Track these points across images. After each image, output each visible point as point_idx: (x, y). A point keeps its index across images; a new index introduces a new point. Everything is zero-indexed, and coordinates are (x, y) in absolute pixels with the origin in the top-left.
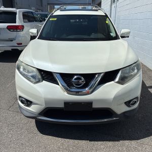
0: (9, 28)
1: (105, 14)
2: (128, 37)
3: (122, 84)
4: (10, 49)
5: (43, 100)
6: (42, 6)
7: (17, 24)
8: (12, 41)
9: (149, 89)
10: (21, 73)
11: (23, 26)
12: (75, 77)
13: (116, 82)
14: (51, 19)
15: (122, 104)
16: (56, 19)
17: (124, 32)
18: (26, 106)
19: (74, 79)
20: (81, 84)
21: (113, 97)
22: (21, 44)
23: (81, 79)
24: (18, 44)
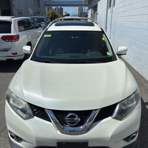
0: (4, 38)
1: (102, 29)
2: (125, 54)
3: (120, 120)
4: (5, 59)
5: (34, 139)
6: (39, 7)
7: (12, 34)
8: (7, 51)
9: (147, 106)
10: (11, 105)
11: (18, 36)
12: (70, 114)
13: (114, 118)
14: (45, 36)
15: (120, 141)
16: (50, 36)
17: (121, 50)
18: (17, 141)
19: (67, 116)
20: (75, 123)
21: (110, 136)
22: (16, 54)
23: (75, 117)
24: (13, 54)
